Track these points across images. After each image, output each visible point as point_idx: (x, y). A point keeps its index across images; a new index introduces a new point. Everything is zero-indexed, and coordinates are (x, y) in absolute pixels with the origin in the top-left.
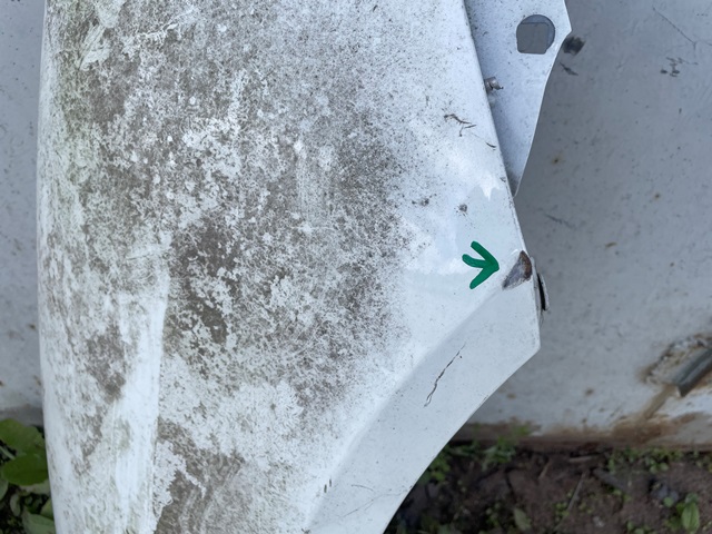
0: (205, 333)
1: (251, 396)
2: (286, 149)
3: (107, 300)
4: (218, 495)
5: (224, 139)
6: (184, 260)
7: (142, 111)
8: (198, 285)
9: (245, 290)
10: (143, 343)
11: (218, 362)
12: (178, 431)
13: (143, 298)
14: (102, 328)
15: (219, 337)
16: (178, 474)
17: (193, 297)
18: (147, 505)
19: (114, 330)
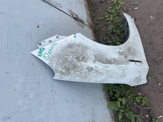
0: (85, 59)
1: (89, 54)
2: (69, 52)
3: (84, 69)
4: (98, 57)
5: (69, 58)
6: (79, 61)
7: (68, 65)
8: (81, 59)
9: (80, 55)
10: (87, 65)
11: (87, 57)
12: (94, 61)
13: (83, 65)
14: (87, 70)
15: (85, 57)
16: (98, 61)
17: (82, 60)
18: (102, 65)
19: (87, 68)
